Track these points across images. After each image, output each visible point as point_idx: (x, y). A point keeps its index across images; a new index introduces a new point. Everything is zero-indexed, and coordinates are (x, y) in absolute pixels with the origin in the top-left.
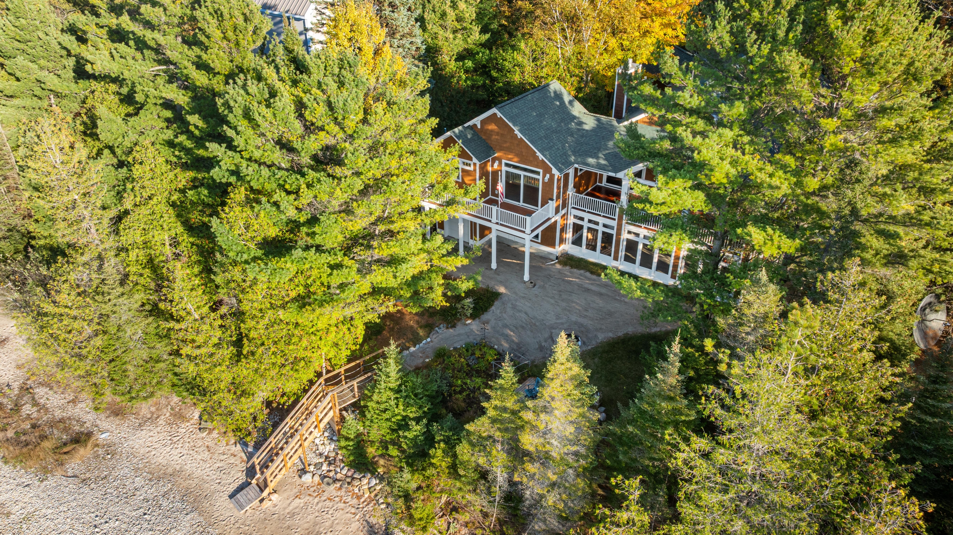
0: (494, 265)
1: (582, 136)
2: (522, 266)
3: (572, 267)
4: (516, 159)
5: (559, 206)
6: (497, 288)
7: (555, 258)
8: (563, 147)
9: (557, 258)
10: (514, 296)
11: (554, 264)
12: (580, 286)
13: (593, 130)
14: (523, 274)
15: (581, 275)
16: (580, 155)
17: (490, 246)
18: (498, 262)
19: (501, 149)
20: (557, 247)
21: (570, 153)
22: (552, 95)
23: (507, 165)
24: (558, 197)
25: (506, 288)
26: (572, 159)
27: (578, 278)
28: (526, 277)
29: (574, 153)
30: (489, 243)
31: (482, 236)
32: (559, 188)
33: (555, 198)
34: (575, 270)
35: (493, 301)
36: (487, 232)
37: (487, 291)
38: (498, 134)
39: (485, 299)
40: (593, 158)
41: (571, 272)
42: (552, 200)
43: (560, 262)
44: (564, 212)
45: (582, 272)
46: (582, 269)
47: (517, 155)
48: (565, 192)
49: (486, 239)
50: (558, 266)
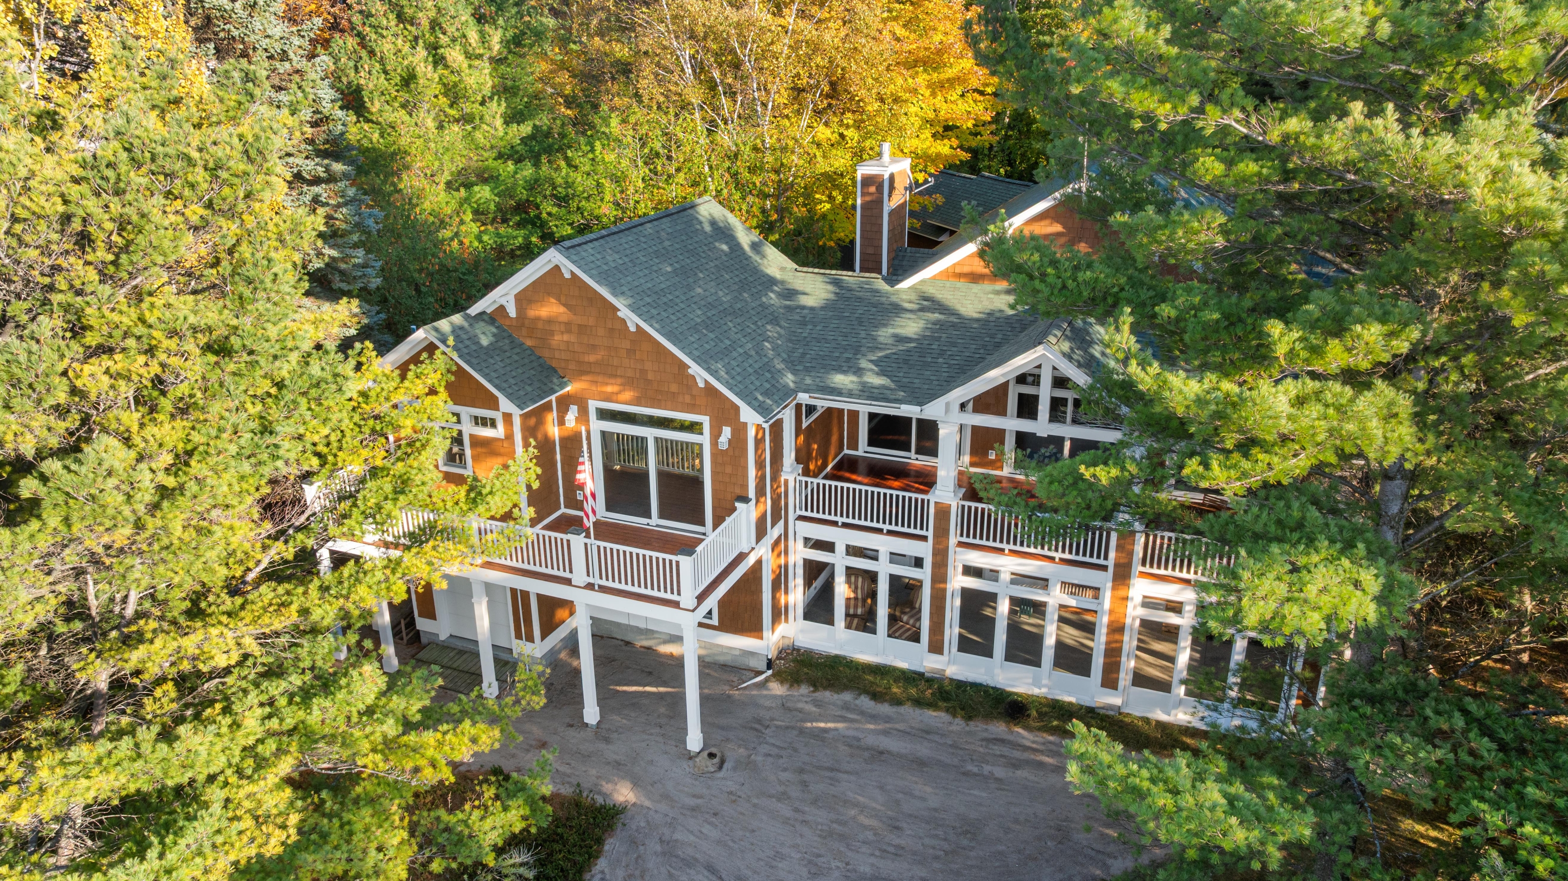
0: (591, 713)
1: (803, 323)
2: (678, 702)
3: (815, 685)
4: (628, 395)
5: (764, 515)
6: (607, 787)
7: (763, 666)
8: (760, 351)
9: (770, 664)
10: (663, 807)
11: (763, 684)
12: (854, 745)
13: (828, 306)
14: (684, 730)
15: (846, 707)
16: (807, 370)
17: (574, 651)
18: (602, 701)
19: (583, 371)
20: (766, 633)
21: (780, 366)
22: (708, 228)
23: (604, 415)
24: (761, 492)
25: (636, 783)
26: (789, 379)
27: (843, 719)
28: (694, 740)
29: (792, 365)
30: (572, 644)
31: (548, 628)
32: (760, 465)
33: (752, 494)
34: (827, 695)
35: (600, 841)
36: (561, 613)
37: (578, 804)
38: (568, 327)
39: (573, 838)
40: (844, 372)
41: (817, 703)
42: (745, 499)
43: (779, 676)
44: (775, 532)
45: (847, 696)
46: (845, 688)
47: (629, 383)
48: (775, 477)
49: (560, 633)
50: (777, 689)
